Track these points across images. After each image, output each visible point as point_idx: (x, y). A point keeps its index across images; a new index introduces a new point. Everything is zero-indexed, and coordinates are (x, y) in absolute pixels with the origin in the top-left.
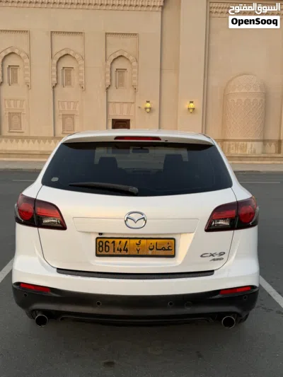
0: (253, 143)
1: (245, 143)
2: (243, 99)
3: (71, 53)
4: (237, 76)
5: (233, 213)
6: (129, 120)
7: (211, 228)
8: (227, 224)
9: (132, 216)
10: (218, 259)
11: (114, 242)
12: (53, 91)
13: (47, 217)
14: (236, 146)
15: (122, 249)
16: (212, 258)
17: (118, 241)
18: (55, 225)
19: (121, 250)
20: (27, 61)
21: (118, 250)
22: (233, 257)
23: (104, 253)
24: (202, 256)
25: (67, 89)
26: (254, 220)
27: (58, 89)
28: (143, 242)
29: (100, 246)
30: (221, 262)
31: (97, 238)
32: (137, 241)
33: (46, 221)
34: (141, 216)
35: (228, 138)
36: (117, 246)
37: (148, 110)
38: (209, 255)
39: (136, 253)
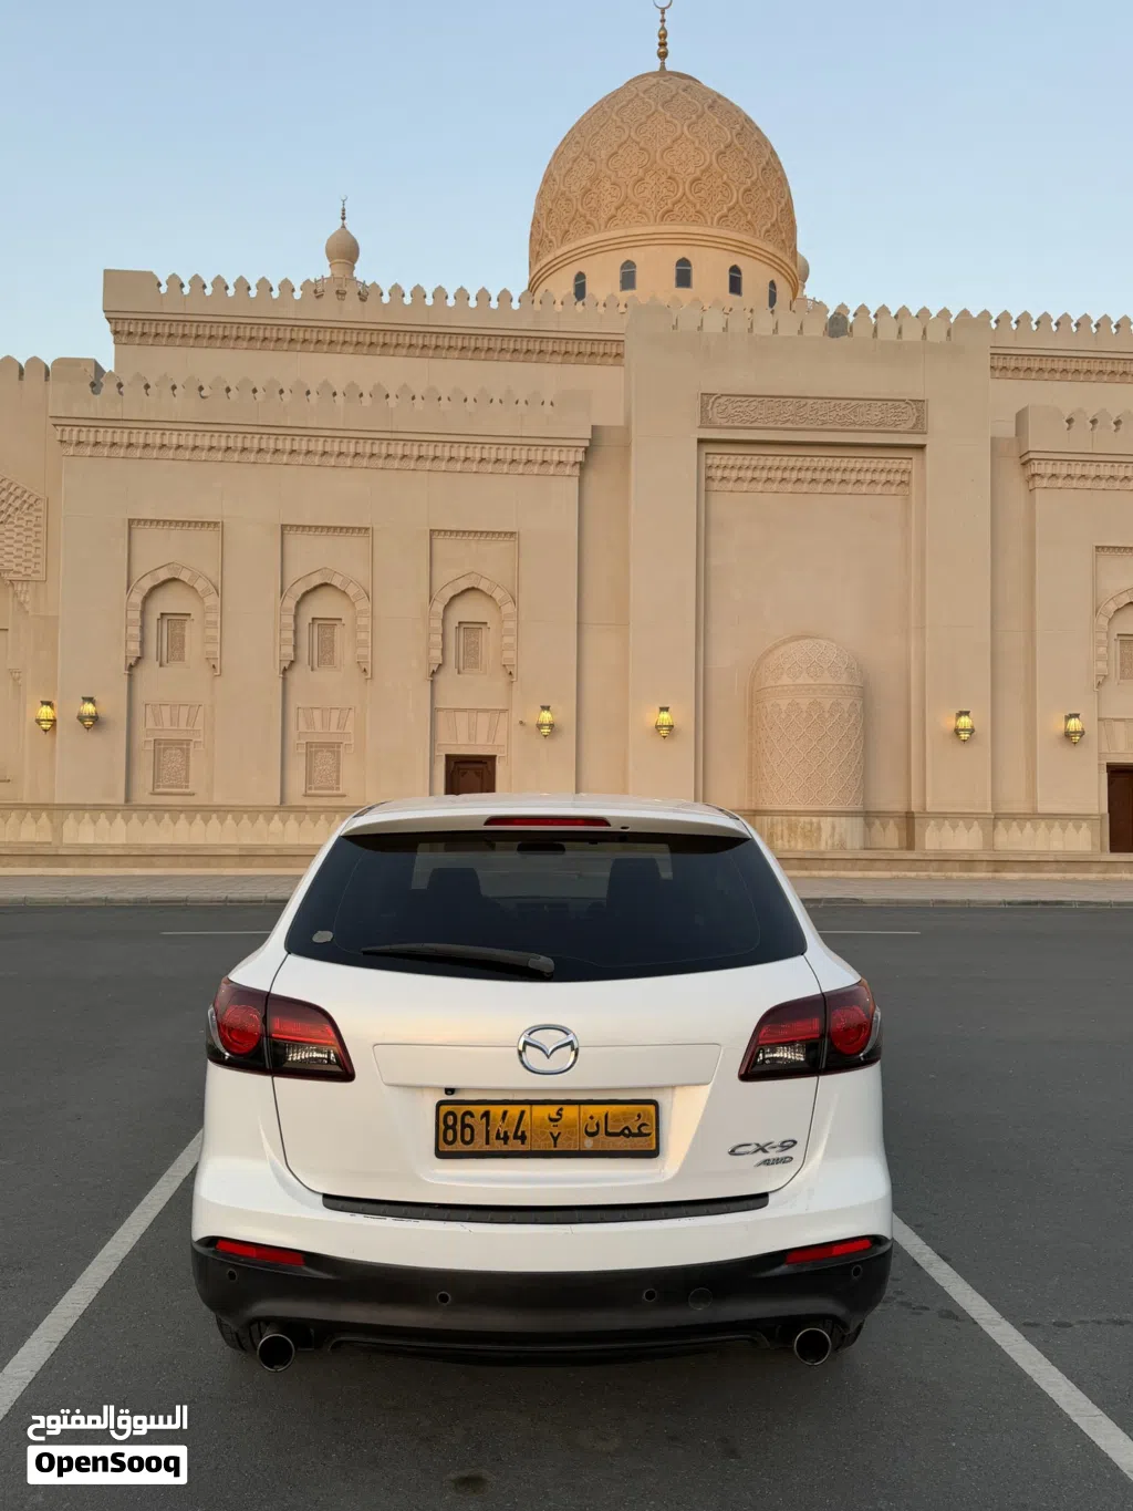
0: (836, 819)
1: (815, 819)
2: (804, 703)
3: (336, 582)
4: (785, 642)
5: (813, 1026)
6: (493, 758)
7: (756, 1069)
8: (800, 1057)
9: (537, 1037)
10: (777, 1161)
11: (486, 1114)
12: (284, 679)
13: (298, 1045)
14: (792, 828)
15: (511, 1135)
16: (761, 1156)
17: (496, 1111)
18: (324, 1068)
19: (506, 1139)
20: (212, 600)
21: (498, 1137)
22: (819, 1154)
23: (459, 1146)
24: (732, 1152)
25: (323, 676)
26: (869, 1047)
27: (296, 676)
28: (570, 1112)
29: (447, 1127)
30: (789, 1169)
31: (441, 1103)
32: (552, 1110)
33: (296, 1056)
34: (561, 1038)
35: (768, 807)
36: (497, 1125)
37: (546, 730)
38: (753, 1148)
39: (549, 1146)
